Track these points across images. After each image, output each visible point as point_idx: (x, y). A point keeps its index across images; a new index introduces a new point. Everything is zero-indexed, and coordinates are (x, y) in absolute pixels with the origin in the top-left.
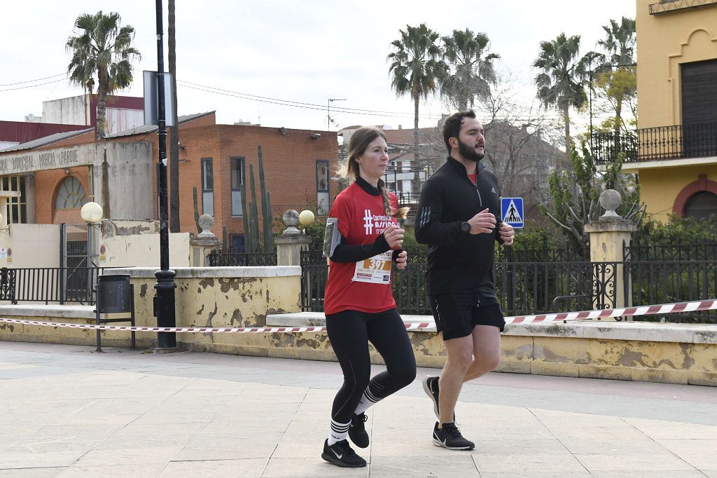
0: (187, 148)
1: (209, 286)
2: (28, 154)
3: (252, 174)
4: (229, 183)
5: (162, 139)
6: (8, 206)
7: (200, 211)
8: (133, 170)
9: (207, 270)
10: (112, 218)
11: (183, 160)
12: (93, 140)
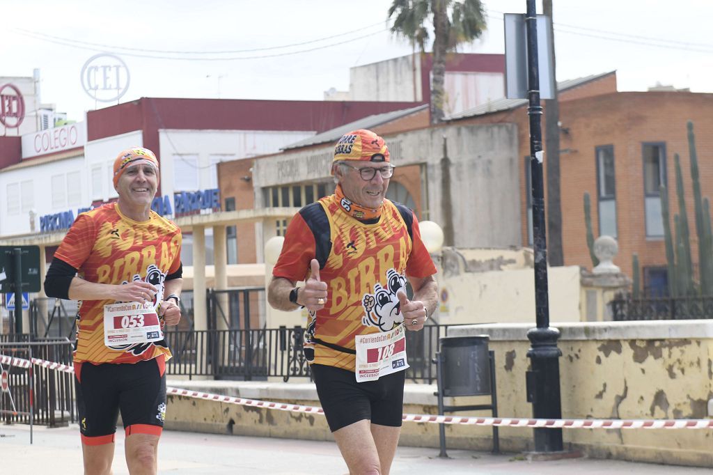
0: (574, 132)
1: (613, 354)
3: (678, 169)
4: (641, 186)
5: (534, 120)
7: (594, 232)
8: (488, 170)
9: (611, 328)
10: (457, 246)
11: (565, 151)
12: (427, 123)
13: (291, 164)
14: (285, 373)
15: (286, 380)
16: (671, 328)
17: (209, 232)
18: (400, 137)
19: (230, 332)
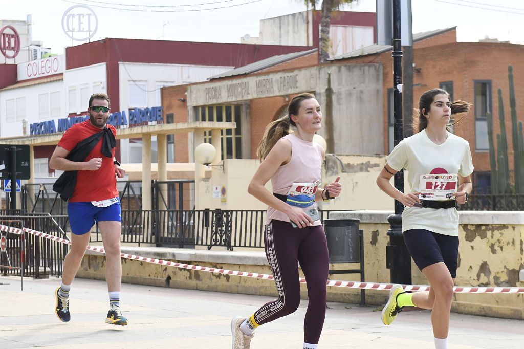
0: (424, 71)
2: (244, 80)
3: (501, 100)
5: (397, 61)
6: (222, 138)
8: (360, 97)
10: (336, 153)
11: (418, 85)
12: (316, 62)
13: (216, 90)
14: (209, 243)
15: (209, 248)
16: (493, 216)
17: (154, 138)
18: (296, 72)
19: (169, 212)
